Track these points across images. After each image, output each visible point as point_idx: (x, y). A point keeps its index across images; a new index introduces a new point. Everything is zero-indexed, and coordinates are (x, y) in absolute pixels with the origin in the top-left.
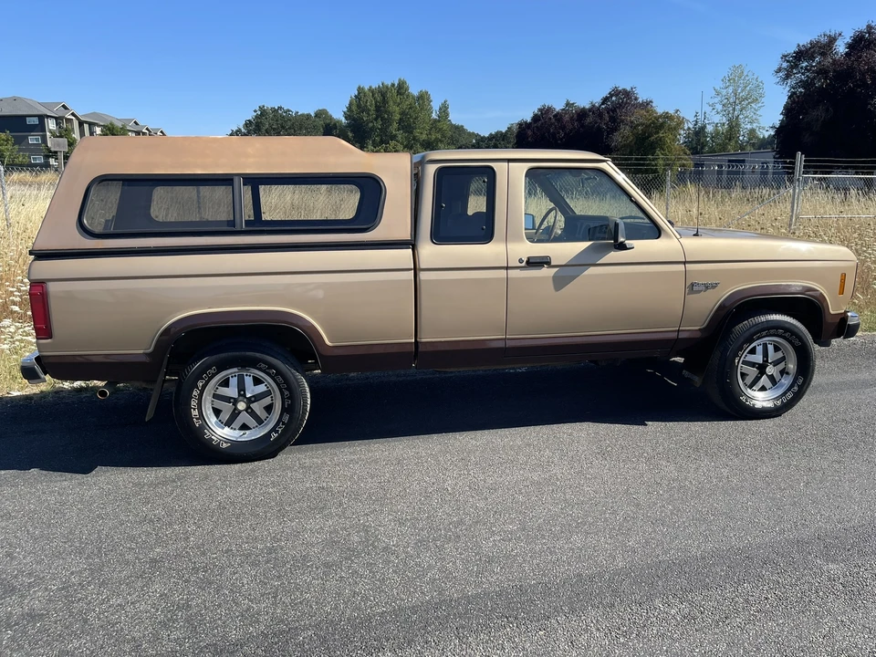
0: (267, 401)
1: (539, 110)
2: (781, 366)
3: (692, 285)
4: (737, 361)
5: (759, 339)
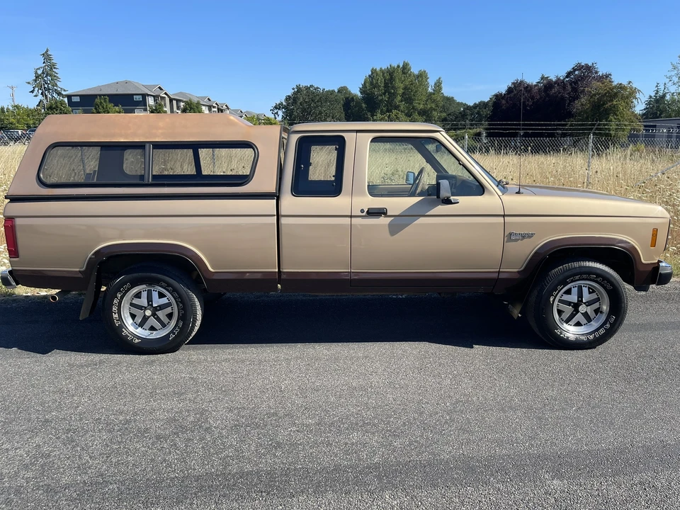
0: (169, 310)
1: (513, 83)
2: (596, 306)
3: (510, 234)
4: (552, 300)
5: (572, 282)
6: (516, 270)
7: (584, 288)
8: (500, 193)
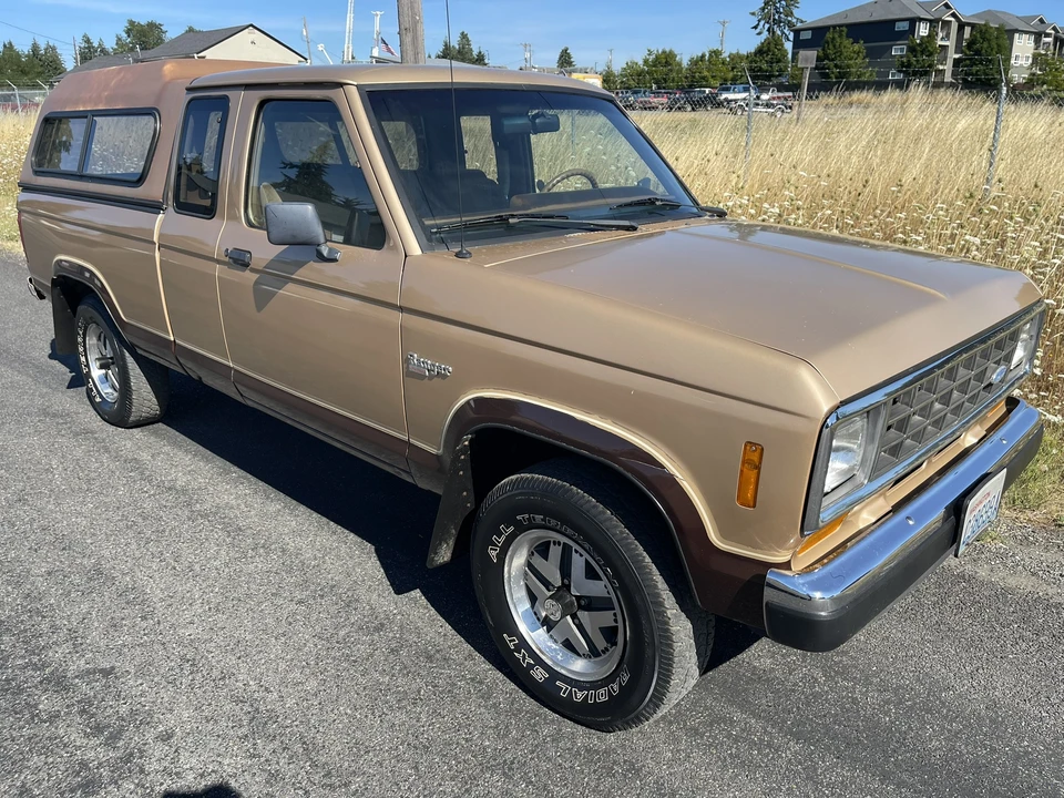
3: (409, 359)
4: (493, 554)
5: (532, 526)
6: (434, 451)
7: (575, 556)
8: (415, 248)
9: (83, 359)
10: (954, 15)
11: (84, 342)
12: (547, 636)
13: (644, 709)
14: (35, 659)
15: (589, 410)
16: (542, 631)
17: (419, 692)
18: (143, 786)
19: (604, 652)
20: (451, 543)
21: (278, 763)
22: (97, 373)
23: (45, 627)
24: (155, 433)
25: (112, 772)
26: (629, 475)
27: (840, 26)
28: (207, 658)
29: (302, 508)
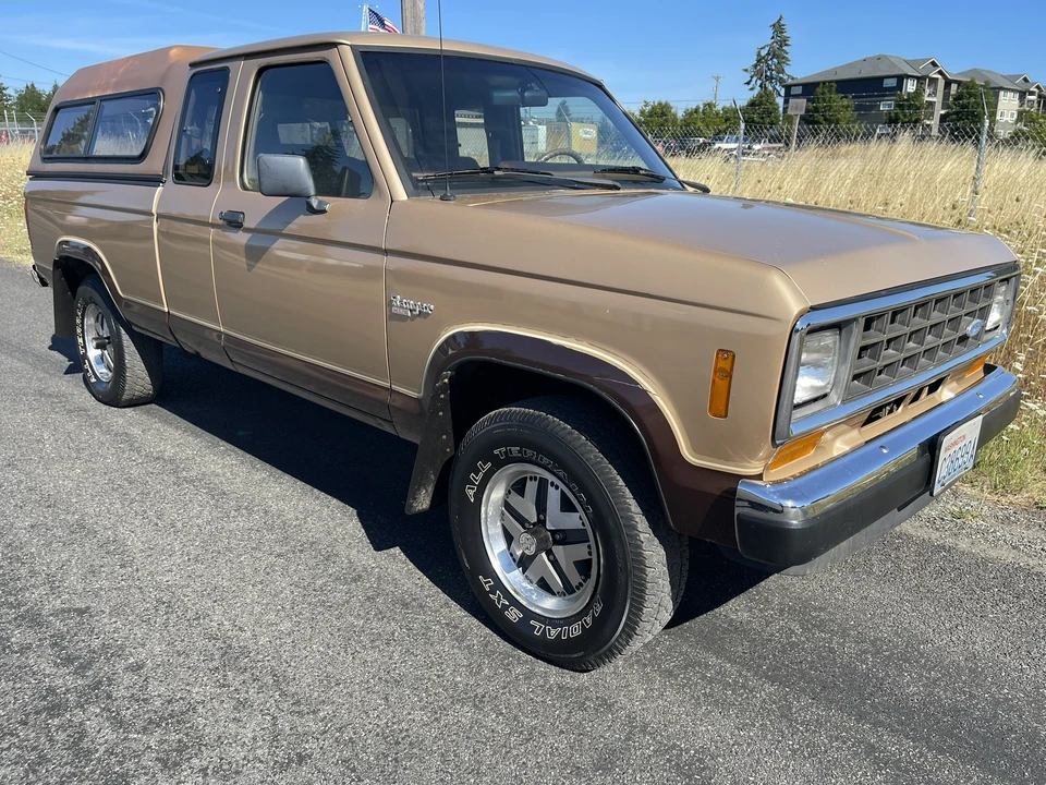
3: (392, 301)
4: (471, 492)
5: (511, 460)
6: (414, 395)
7: (551, 490)
8: (401, 194)
9: (80, 340)
10: (940, 73)
11: (82, 323)
12: (522, 577)
13: (617, 640)
14: (12, 599)
15: (566, 334)
16: (518, 572)
17: (393, 634)
18: (109, 710)
19: (578, 588)
20: (430, 489)
21: (247, 692)
22: (93, 353)
23: (24, 571)
24: (148, 412)
25: (79, 697)
26: (604, 394)
27: (830, 82)
28: (183, 601)
29: (287, 477)
